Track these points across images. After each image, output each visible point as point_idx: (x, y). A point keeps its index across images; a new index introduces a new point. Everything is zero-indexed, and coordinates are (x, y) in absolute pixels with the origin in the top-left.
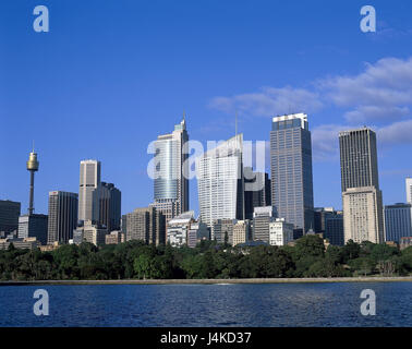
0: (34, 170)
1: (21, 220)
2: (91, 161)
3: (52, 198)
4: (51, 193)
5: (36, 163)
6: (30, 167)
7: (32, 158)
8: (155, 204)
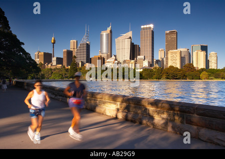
0: (54, 43)
1: (53, 59)
2: (74, 41)
3: (64, 52)
4: (64, 50)
5: (54, 41)
6: (53, 42)
7: (53, 39)
8: (101, 55)
